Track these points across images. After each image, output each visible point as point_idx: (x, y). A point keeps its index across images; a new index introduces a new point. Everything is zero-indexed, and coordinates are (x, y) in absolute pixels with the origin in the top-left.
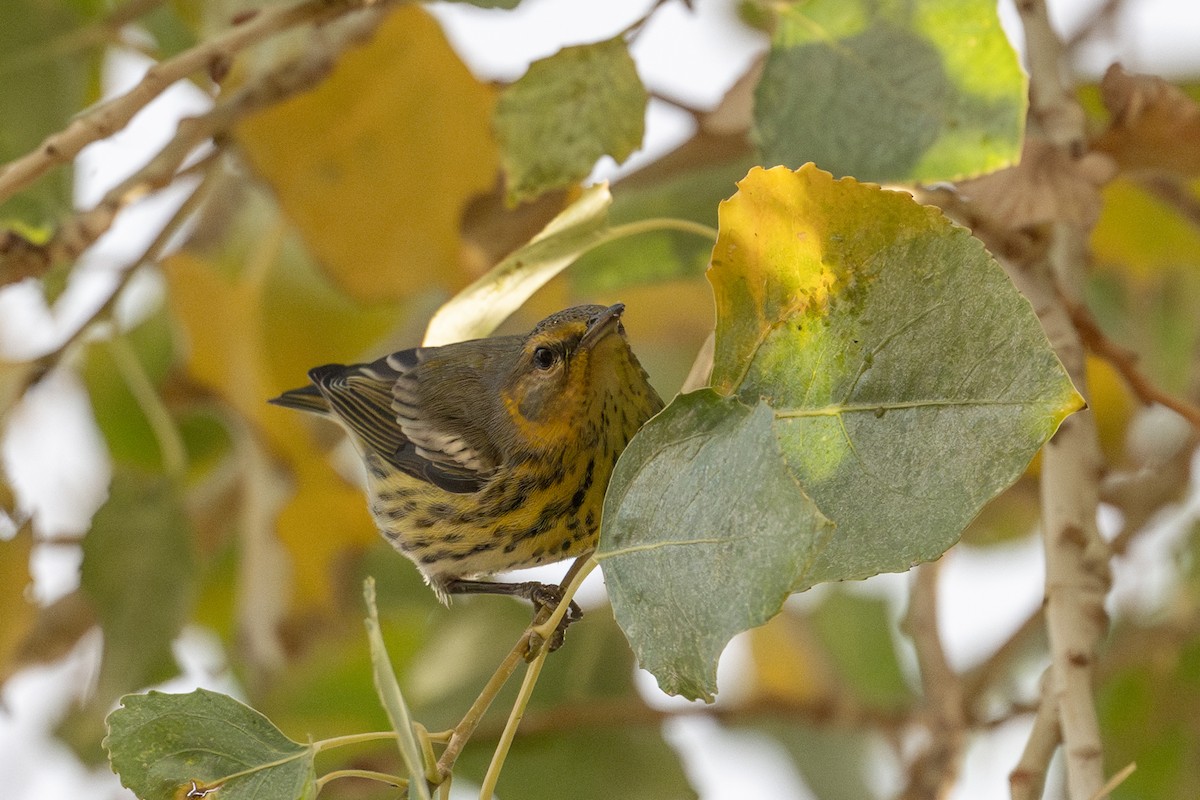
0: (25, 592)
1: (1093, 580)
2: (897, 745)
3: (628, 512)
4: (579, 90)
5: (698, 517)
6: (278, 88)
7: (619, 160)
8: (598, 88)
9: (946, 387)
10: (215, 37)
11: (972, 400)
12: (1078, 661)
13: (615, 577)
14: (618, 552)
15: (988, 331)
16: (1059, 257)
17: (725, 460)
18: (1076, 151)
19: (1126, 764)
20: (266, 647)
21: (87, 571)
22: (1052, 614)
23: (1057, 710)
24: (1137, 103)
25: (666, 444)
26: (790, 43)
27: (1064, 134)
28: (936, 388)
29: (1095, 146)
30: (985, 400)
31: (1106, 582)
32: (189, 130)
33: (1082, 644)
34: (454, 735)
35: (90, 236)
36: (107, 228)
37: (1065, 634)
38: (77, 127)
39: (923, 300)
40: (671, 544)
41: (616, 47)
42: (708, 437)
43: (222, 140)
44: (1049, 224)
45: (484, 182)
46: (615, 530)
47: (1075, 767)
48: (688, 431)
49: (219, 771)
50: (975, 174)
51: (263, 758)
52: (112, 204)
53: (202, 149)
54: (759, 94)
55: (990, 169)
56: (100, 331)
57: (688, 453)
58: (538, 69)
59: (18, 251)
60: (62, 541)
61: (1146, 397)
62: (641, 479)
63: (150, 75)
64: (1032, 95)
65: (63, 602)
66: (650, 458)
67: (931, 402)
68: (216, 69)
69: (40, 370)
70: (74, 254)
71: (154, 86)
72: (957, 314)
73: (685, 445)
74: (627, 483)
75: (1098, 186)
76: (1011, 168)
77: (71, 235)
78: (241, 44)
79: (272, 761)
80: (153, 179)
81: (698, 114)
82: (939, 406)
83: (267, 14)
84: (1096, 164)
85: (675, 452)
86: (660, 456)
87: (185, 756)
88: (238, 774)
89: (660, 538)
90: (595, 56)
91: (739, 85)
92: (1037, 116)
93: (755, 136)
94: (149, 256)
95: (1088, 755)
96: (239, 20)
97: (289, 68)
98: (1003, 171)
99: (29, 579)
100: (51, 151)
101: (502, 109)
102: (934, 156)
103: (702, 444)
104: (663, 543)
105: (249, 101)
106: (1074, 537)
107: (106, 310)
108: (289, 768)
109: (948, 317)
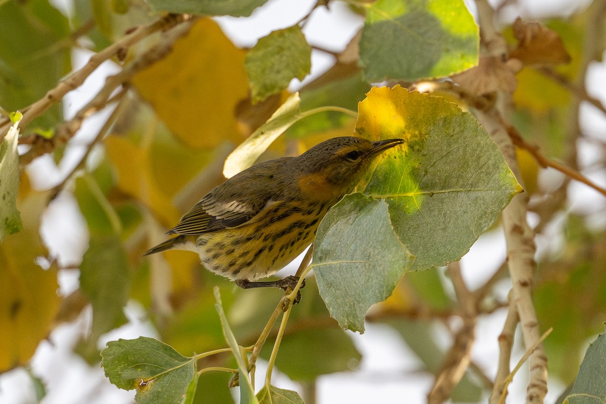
0: (57, 292)
1: (527, 248)
2: (448, 326)
3: (325, 246)
4: (281, 49)
5: (355, 251)
6: (148, 60)
7: (301, 79)
8: (289, 48)
9: (461, 182)
10: (120, 40)
11: (473, 189)
12: (524, 284)
13: (320, 275)
14: (321, 264)
15: (479, 158)
16: (500, 106)
17: (367, 226)
18: (504, 58)
19: (549, 328)
20: (164, 307)
21: (82, 280)
22: (511, 265)
23: (516, 307)
24: (529, 35)
25: (341, 217)
26: (372, 21)
27: (498, 51)
28: (456, 184)
29: (512, 56)
30: (479, 189)
31: (533, 248)
32: (111, 81)
33: (525, 277)
34: (255, 348)
35: (71, 133)
36: (79, 128)
37: (517, 272)
38: (61, 86)
39: (449, 145)
40: (344, 262)
41: (296, 29)
42: (359, 214)
43: (126, 85)
44: (495, 93)
45: (243, 95)
46: (319, 254)
47: (526, 331)
48: (350, 212)
49: (153, 373)
50: (459, 72)
51: (172, 366)
52: (80, 117)
53: (118, 90)
54: (361, 44)
55: (465, 69)
56: (80, 173)
57: (351, 221)
58: (263, 42)
59: (40, 142)
60: (70, 268)
61: (544, 164)
62: (330, 232)
63: (92, 60)
64: (482, 35)
65: (73, 294)
66: (334, 223)
67: (454, 190)
68: (120, 55)
69: (55, 193)
70: (65, 141)
71: (94, 64)
72: (465, 151)
73: (349, 217)
74: (324, 234)
75: (516, 73)
76: (475, 67)
77: (63, 133)
78: (131, 43)
79: (176, 366)
80: (97, 105)
81: (335, 54)
82: (458, 192)
83: (141, 28)
84: (514, 64)
85: (345, 220)
86: (338, 222)
87: (138, 367)
88: (161, 373)
89: (340, 259)
90: (287, 34)
91: (352, 41)
92: (485, 44)
93: (361, 63)
94: (98, 139)
95: (532, 325)
96: (129, 32)
97: (153, 50)
98: (472, 69)
99: (58, 286)
100: (50, 97)
101: (247, 61)
102: (440, 66)
103: (356, 218)
104: (340, 261)
105: (136, 67)
106: (517, 229)
107: (82, 164)
108: (184, 369)
109: (461, 152)
